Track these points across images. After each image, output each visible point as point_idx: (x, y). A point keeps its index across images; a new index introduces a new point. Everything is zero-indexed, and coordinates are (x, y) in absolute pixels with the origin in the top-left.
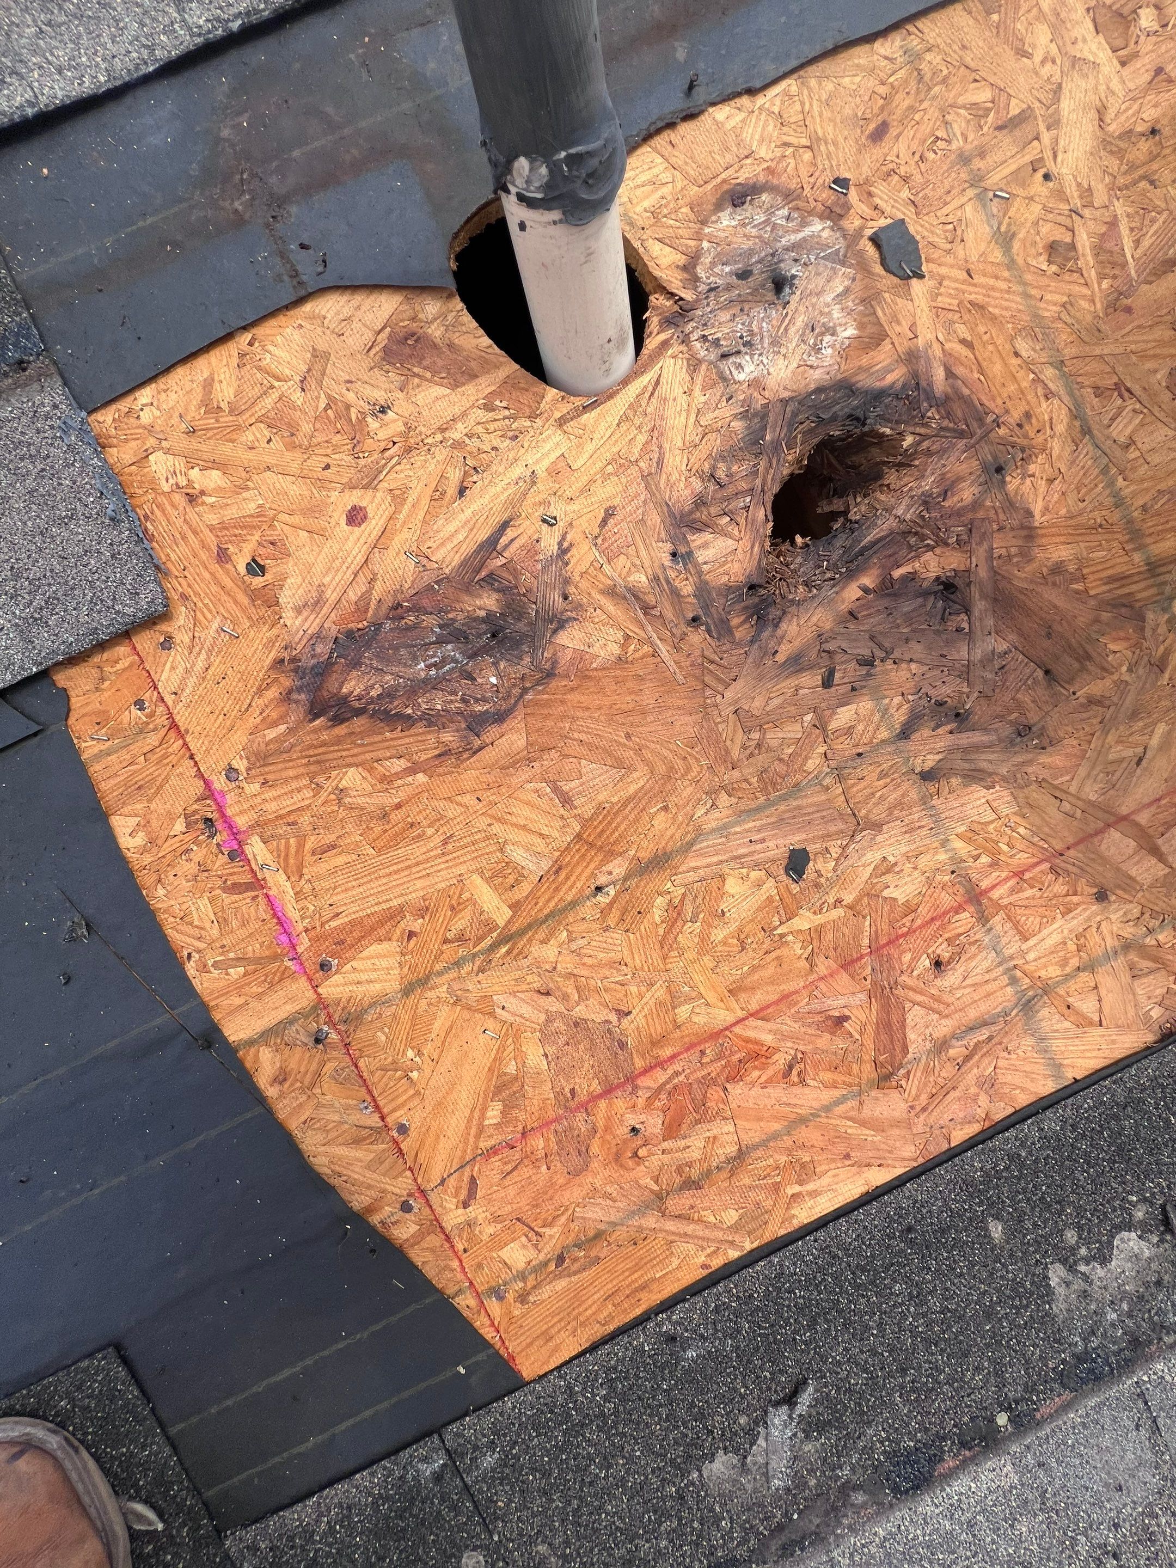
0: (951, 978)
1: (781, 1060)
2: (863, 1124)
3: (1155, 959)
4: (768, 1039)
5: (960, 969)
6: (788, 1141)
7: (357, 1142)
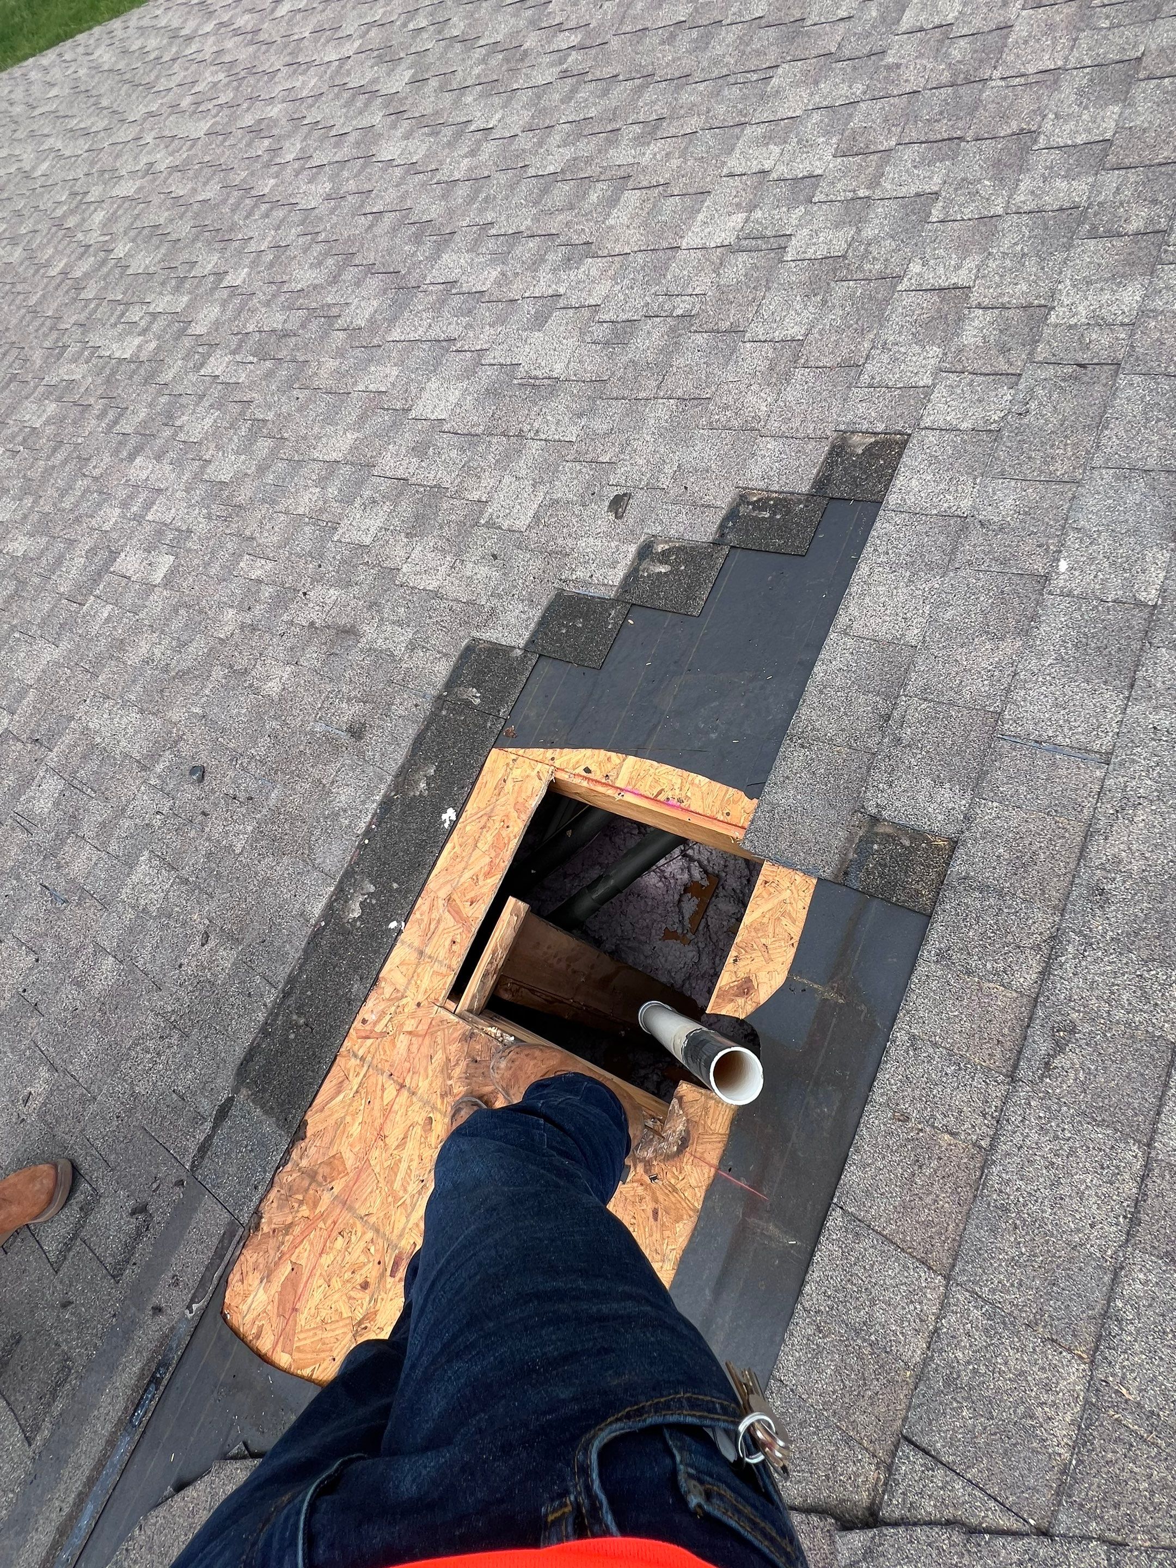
0: (448, 942)
1: (481, 877)
2: (448, 882)
3: (392, 999)
4: (489, 881)
5: (447, 946)
6: (465, 859)
7: (578, 762)
